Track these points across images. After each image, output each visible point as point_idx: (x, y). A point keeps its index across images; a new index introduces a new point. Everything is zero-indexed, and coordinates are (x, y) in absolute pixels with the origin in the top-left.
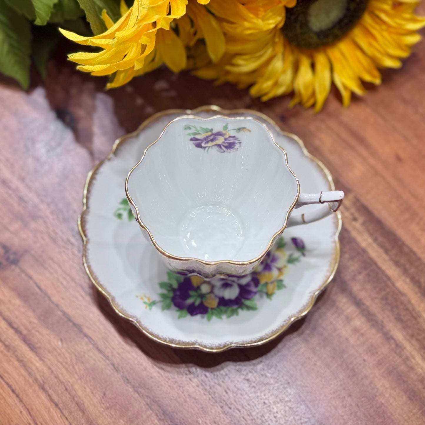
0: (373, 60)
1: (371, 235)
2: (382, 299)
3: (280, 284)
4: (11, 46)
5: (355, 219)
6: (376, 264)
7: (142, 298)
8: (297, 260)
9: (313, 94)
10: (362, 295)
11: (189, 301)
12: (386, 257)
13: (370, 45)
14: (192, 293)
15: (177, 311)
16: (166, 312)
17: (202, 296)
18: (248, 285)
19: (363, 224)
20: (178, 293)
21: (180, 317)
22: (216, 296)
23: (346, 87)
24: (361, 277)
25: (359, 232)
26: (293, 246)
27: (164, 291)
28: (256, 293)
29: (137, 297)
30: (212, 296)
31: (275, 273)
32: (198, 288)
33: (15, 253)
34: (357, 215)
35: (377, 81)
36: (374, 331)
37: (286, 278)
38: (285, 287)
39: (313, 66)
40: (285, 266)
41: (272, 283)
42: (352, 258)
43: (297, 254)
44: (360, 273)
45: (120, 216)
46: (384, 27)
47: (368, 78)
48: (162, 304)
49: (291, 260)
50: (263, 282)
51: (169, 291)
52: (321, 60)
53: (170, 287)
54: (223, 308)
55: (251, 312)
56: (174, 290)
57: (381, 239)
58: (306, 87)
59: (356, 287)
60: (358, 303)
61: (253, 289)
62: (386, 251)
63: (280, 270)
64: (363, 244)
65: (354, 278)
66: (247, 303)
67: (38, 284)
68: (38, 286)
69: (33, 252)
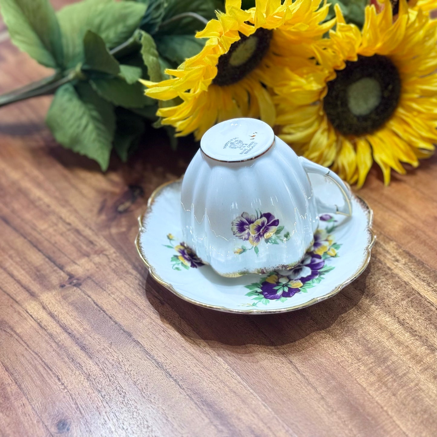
0: (410, 145)
1: (413, 272)
4: (99, 135)
5: (397, 261)
9: (357, 170)
13: (405, 131)
19: (405, 264)
23: (386, 165)
24: (404, 302)
25: (401, 270)
33: (78, 279)
34: (399, 258)
35: (415, 164)
36: (418, 343)
39: (355, 148)
46: (415, 113)
47: (405, 159)
52: (362, 144)
58: (350, 165)
60: (401, 322)
62: (428, 284)
64: (406, 279)
67: (96, 301)
68: (95, 303)
69: (94, 279)
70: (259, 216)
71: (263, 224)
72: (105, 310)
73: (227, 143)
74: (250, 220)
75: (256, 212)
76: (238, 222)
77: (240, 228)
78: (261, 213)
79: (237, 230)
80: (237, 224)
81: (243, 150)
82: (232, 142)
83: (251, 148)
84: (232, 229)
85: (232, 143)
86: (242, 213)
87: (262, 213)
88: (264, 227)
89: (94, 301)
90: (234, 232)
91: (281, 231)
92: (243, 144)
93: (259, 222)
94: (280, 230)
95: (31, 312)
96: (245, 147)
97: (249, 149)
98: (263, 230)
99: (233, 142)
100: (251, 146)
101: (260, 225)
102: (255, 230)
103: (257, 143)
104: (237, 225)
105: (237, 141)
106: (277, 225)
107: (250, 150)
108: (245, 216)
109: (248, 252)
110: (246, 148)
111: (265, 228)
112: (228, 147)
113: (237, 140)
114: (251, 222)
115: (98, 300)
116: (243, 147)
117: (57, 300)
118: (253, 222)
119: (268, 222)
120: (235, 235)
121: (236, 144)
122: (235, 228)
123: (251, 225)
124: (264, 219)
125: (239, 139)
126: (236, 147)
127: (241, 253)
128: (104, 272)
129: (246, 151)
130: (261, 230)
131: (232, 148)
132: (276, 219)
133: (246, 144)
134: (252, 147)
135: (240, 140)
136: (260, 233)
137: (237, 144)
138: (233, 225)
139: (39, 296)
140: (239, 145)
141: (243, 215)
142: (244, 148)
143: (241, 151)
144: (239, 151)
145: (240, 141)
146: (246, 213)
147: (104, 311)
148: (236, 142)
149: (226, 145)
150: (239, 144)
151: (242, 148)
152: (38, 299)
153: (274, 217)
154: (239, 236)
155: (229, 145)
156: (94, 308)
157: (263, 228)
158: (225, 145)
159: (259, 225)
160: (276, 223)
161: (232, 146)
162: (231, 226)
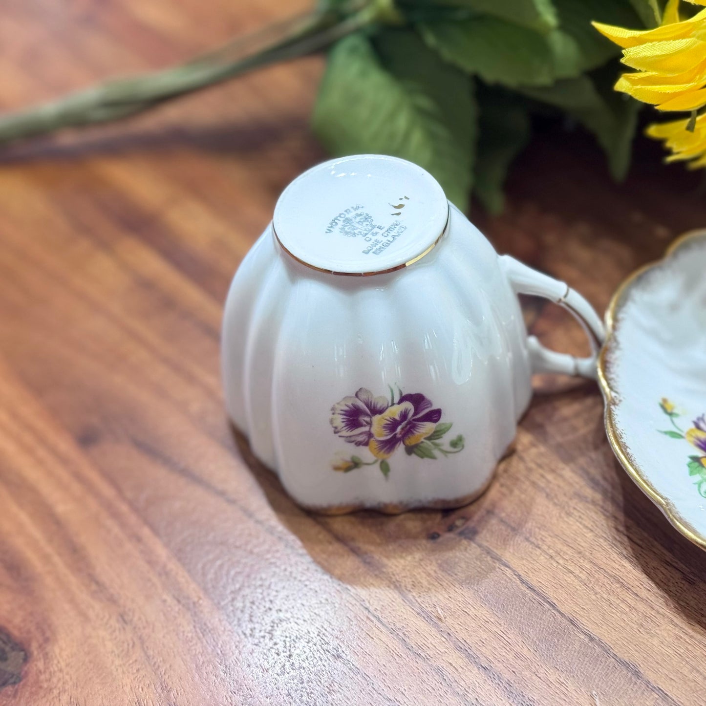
67: (525, 578)
68: (522, 582)
69: (503, 515)
70: (397, 399)
71: (404, 416)
72: (555, 601)
73: (336, 219)
74: (374, 407)
75: (389, 390)
76: (346, 408)
77: (349, 420)
78: (401, 393)
79: (343, 424)
80: (343, 412)
81: (371, 242)
82: (347, 216)
83: (391, 239)
84: (331, 422)
85: (347, 220)
86: (357, 390)
87: (404, 394)
88: (406, 422)
89: (519, 576)
90: (336, 428)
91: (445, 432)
92: (373, 227)
93: (395, 412)
94: (441, 431)
95: (376, 610)
96: (377, 233)
97: (385, 240)
98: (402, 429)
99: (349, 216)
100: (392, 233)
101: (397, 418)
102: (384, 427)
103: (406, 228)
104: (344, 415)
105: (361, 215)
106: (436, 421)
107: (389, 243)
108: (363, 396)
109: (364, 470)
110: (379, 237)
111: (407, 424)
112: (336, 230)
113: (359, 212)
114: (376, 411)
115: (531, 575)
116: (373, 234)
117: (429, 575)
118: (381, 412)
119: (415, 413)
120: (340, 434)
121: (357, 225)
122: (339, 421)
123: (376, 419)
124: (408, 406)
125: (364, 211)
126: (356, 232)
127: (348, 469)
128: (523, 496)
129: (378, 247)
130: (399, 429)
131: (347, 233)
132: (435, 407)
133: (380, 228)
134: (394, 237)
135: (367, 215)
136: (396, 434)
137: (358, 222)
138: (333, 414)
139: (385, 566)
140: (362, 228)
141: (359, 394)
142: (374, 238)
143: (366, 245)
144: (361, 244)
145: (367, 218)
146: (367, 391)
147: (553, 605)
148: (358, 219)
149: (334, 222)
150: (365, 224)
151: (369, 236)
152: (383, 572)
153: (430, 403)
154: (347, 437)
155: (341, 223)
156: (524, 595)
157: (404, 424)
158: (332, 224)
159: (394, 419)
160: (434, 416)
161: (346, 229)
162: (331, 416)
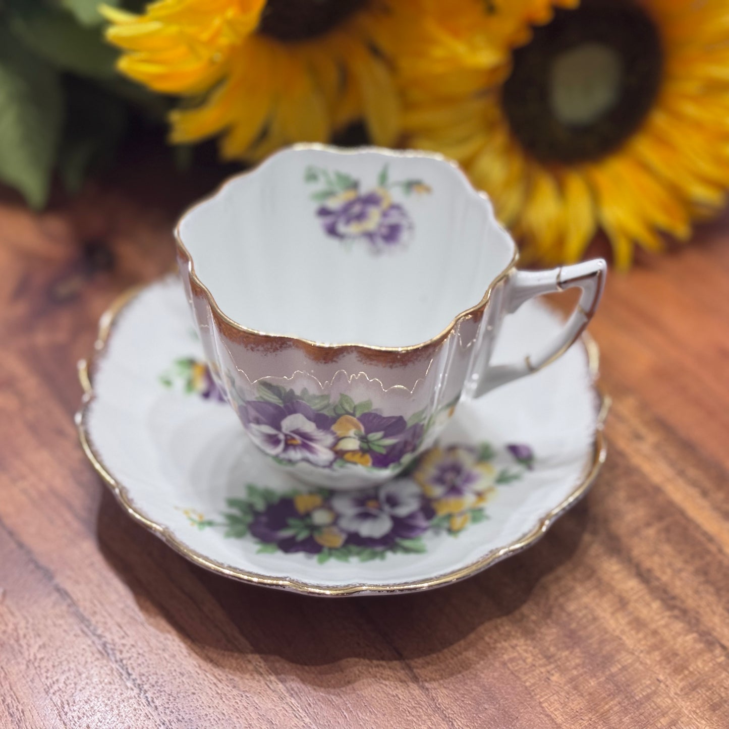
1: (672, 464)
2: (697, 572)
3: (477, 515)
5: (638, 437)
6: (682, 513)
7: (186, 512)
8: (516, 477)
10: (652, 563)
11: (286, 533)
12: (705, 503)
14: (292, 521)
15: (256, 543)
16: (233, 541)
17: (314, 528)
18: (412, 516)
19: (657, 447)
20: (264, 519)
21: (259, 552)
22: (342, 530)
23: (623, 233)
24: (651, 532)
26: (509, 457)
27: (235, 511)
28: (425, 529)
29: (177, 508)
30: (335, 530)
31: (469, 500)
32: (308, 515)
34: (643, 431)
36: (678, 626)
37: (490, 506)
38: (488, 518)
40: (490, 489)
41: (462, 514)
42: (632, 499)
43: (516, 469)
44: (648, 525)
45: (168, 383)
48: (226, 529)
49: (503, 479)
50: (442, 511)
51: (245, 513)
53: (249, 508)
54: (354, 548)
55: (412, 556)
56: (256, 514)
57: (693, 472)
59: (639, 549)
60: (644, 576)
61: (421, 522)
62: (705, 494)
63: (480, 495)
65: (636, 532)
66: (407, 543)
